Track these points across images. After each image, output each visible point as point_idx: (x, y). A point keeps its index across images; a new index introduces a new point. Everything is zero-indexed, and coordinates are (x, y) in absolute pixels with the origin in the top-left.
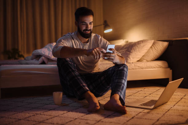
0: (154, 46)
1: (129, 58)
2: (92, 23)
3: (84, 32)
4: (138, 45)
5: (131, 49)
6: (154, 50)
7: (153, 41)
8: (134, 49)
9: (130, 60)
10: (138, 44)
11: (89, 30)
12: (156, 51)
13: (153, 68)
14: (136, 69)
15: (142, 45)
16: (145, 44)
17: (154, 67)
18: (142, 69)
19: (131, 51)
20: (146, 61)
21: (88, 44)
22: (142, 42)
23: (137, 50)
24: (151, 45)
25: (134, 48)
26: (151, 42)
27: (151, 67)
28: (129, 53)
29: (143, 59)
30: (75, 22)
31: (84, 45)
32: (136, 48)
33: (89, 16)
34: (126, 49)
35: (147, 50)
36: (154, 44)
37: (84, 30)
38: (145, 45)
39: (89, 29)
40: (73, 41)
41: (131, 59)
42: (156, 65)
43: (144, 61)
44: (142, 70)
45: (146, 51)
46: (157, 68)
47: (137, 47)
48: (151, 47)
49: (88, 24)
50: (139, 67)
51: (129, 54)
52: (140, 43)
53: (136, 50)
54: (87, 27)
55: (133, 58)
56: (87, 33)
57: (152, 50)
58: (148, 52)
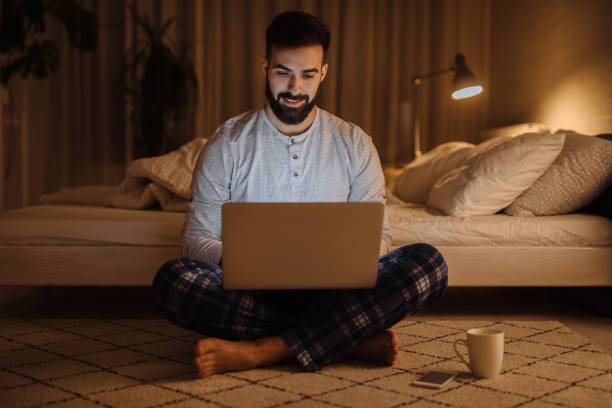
0: (571, 155)
1: (459, 199)
4: (502, 153)
6: (570, 172)
8: (485, 169)
9: (463, 210)
15: (517, 150)
16: (530, 148)
17: (552, 239)
19: (475, 175)
20: (530, 213)
22: (522, 140)
23: (496, 169)
24: (558, 153)
27: (539, 240)
29: (522, 207)
32: (492, 162)
35: (537, 171)
37: (281, 95)
38: (527, 153)
39: (296, 93)
41: (469, 203)
42: (561, 233)
43: (523, 212)
44: (497, 247)
45: (536, 175)
46: (565, 244)
47: (500, 158)
48: (558, 161)
49: (298, 75)
51: (465, 185)
52: (513, 146)
53: (492, 170)
54: (291, 86)
55: (475, 201)
56: (293, 106)
57: (561, 172)
58: (543, 178)
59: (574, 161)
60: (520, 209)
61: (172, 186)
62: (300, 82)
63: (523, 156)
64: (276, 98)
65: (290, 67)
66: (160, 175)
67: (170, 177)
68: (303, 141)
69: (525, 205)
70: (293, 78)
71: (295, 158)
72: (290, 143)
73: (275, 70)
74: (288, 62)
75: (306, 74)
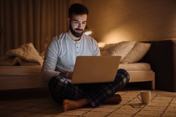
0: (136, 47)
2: (85, 23)
5: (112, 50)
6: (136, 51)
7: (135, 42)
8: (115, 51)
10: (119, 45)
12: (137, 52)
13: (135, 71)
15: (123, 46)
16: (127, 45)
17: (137, 69)
19: (112, 53)
20: (127, 63)
22: (124, 43)
23: (118, 51)
24: (133, 46)
25: (115, 49)
26: (132, 43)
27: (134, 69)
28: (110, 54)
29: (125, 61)
34: (107, 51)
35: (128, 51)
36: (136, 45)
37: (76, 29)
39: (81, 28)
42: (139, 67)
43: (126, 63)
45: (128, 53)
46: (140, 70)
47: (119, 48)
48: (133, 49)
52: (122, 44)
54: (79, 26)
57: (134, 52)
58: (130, 53)
59: (137, 48)
60: (125, 62)
61: (25, 57)
62: (82, 25)
63: (125, 47)
64: (74, 30)
65: (79, 20)
66: (20, 55)
67: (23, 55)
68: (79, 43)
69: (126, 61)
70: (80, 24)
71: (78, 48)
72: (76, 43)
73: (74, 21)
74: (78, 19)
75: (83, 23)
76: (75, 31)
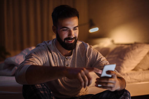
1: (122, 67)
2: (77, 28)
3: (66, 41)
5: (124, 56)
8: (128, 56)
9: (124, 71)
11: (72, 39)
14: (132, 82)
15: (137, 50)
16: (141, 50)
18: (140, 82)
19: (125, 58)
20: (142, 70)
21: (72, 57)
23: (132, 56)
25: (128, 54)
28: (121, 60)
30: (53, 27)
31: (66, 59)
33: (73, 18)
34: (117, 55)
37: (66, 39)
39: (72, 37)
40: (50, 54)
41: (125, 68)
47: (132, 53)
49: (72, 30)
50: (135, 80)
51: (122, 62)
52: (135, 49)
53: (130, 57)
54: (70, 34)
55: (127, 67)
56: (71, 42)
58: (144, 59)
62: (73, 32)
63: (140, 52)
64: (63, 41)
65: (69, 27)
69: (140, 67)
73: (61, 29)
74: (67, 25)
75: (75, 29)
76: (65, 41)
